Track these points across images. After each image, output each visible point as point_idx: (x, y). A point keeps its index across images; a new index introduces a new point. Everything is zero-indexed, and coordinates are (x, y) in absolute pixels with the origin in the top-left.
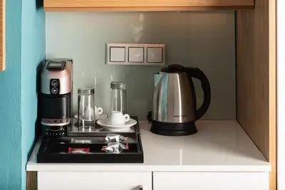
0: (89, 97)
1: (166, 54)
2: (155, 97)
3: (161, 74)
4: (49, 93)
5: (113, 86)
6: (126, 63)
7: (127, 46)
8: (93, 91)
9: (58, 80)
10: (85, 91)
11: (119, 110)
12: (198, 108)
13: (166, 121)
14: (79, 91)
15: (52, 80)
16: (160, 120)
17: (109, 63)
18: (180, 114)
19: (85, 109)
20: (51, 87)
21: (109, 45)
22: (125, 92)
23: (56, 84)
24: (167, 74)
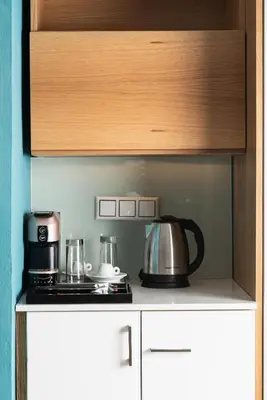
0: (78, 247)
1: (159, 206)
2: (147, 249)
3: (153, 225)
4: (36, 240)
5: (103, 239)
6: (117, 218)
7: (117, 199)
8: (82, 242)
9: (46, 227)
10: (74, 242)
11: (109, 262)
12: (191, 262)
13: (157, 273)
14: (67, 242)
15: (39, 227)
16: (151, 272)
17: (98, 217)
18: (172, 266)
19: (74, 264)
20: (39, 234)
21: (99, 198)
22: (115, 246)
23: (44, 231)
24: (159, 225)
